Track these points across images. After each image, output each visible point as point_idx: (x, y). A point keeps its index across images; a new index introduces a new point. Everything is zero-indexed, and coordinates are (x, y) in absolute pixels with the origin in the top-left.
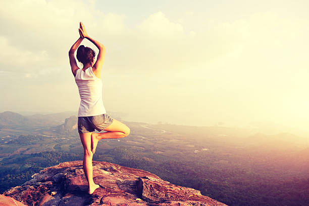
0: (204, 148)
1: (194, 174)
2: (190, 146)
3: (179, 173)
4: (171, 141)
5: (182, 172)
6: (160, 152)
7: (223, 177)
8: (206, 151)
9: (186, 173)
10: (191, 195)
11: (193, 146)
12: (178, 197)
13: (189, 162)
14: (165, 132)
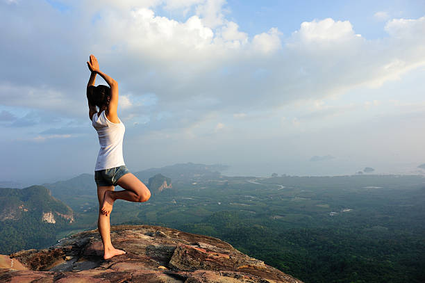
0: (344, 208)
1: (332, 247)
2: (323, 206)
3: (310, 246)
4: (293, 200)
5: (313, 245)
6: (278, 217)
7: (382, 253)
8: (348, 213)
9: (321, 247)
10: (244, 266)
11: (327, 206)
12: (218, 266)
13: (323, 230)
14: (283, 187)
